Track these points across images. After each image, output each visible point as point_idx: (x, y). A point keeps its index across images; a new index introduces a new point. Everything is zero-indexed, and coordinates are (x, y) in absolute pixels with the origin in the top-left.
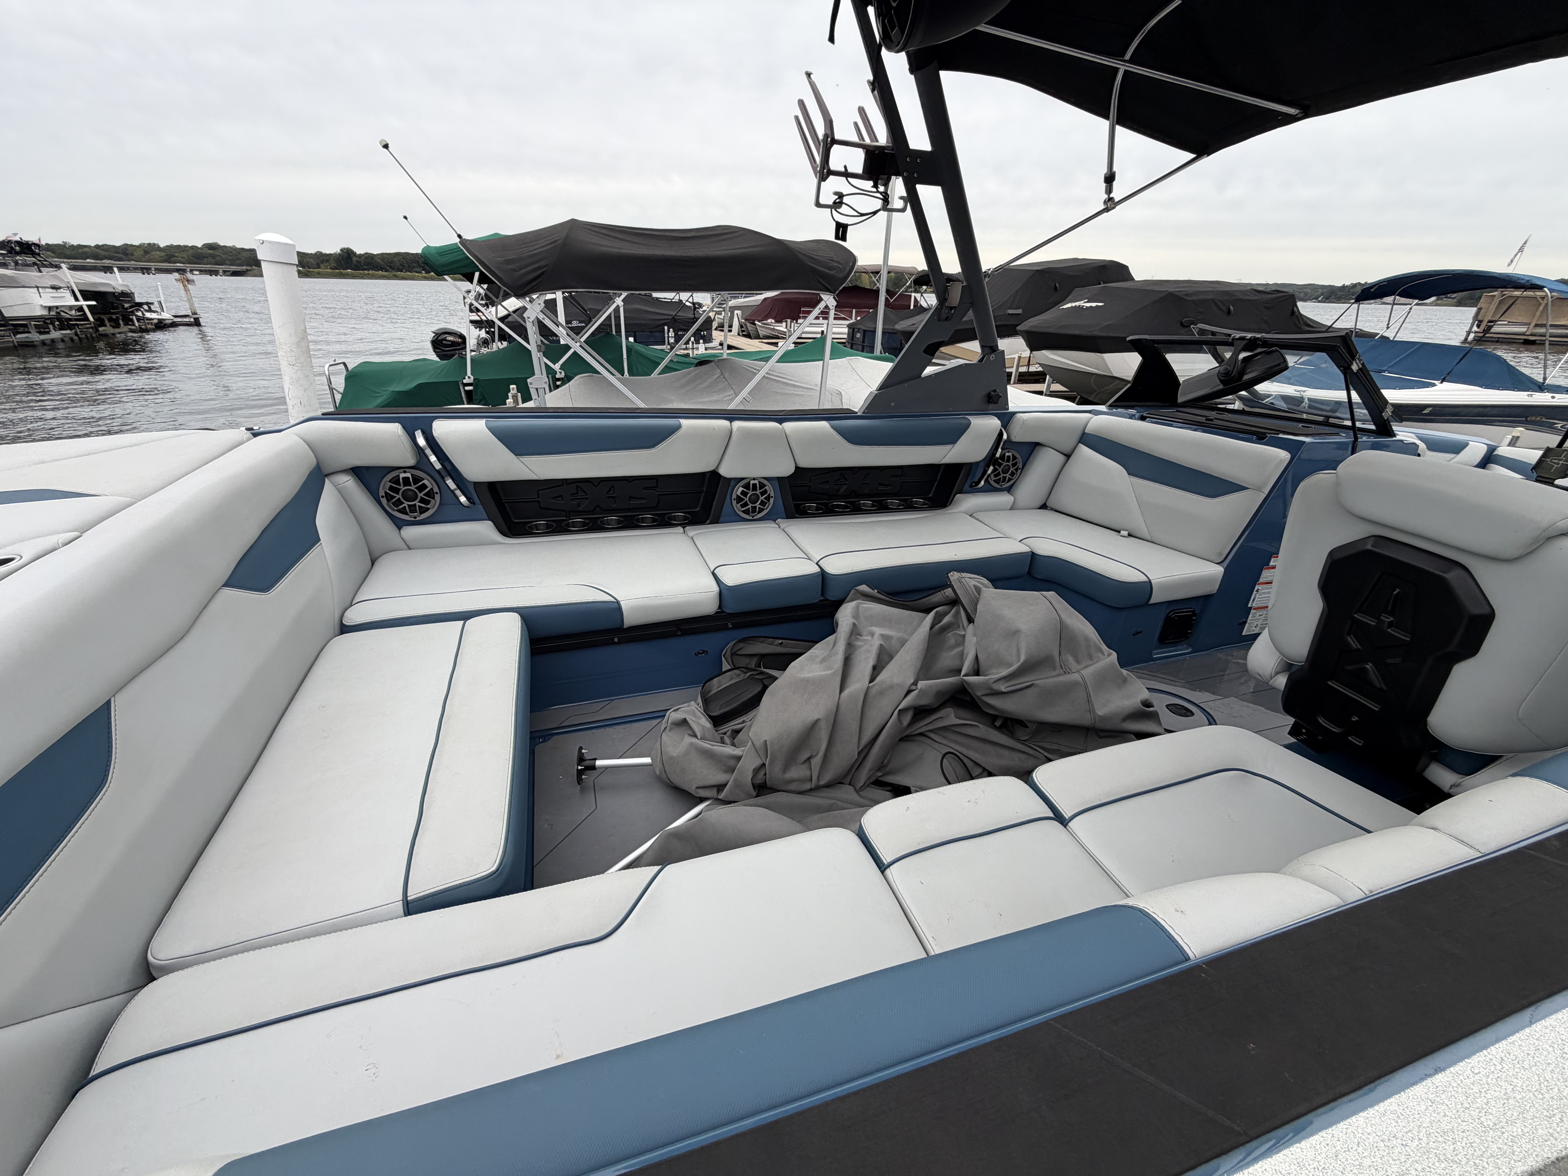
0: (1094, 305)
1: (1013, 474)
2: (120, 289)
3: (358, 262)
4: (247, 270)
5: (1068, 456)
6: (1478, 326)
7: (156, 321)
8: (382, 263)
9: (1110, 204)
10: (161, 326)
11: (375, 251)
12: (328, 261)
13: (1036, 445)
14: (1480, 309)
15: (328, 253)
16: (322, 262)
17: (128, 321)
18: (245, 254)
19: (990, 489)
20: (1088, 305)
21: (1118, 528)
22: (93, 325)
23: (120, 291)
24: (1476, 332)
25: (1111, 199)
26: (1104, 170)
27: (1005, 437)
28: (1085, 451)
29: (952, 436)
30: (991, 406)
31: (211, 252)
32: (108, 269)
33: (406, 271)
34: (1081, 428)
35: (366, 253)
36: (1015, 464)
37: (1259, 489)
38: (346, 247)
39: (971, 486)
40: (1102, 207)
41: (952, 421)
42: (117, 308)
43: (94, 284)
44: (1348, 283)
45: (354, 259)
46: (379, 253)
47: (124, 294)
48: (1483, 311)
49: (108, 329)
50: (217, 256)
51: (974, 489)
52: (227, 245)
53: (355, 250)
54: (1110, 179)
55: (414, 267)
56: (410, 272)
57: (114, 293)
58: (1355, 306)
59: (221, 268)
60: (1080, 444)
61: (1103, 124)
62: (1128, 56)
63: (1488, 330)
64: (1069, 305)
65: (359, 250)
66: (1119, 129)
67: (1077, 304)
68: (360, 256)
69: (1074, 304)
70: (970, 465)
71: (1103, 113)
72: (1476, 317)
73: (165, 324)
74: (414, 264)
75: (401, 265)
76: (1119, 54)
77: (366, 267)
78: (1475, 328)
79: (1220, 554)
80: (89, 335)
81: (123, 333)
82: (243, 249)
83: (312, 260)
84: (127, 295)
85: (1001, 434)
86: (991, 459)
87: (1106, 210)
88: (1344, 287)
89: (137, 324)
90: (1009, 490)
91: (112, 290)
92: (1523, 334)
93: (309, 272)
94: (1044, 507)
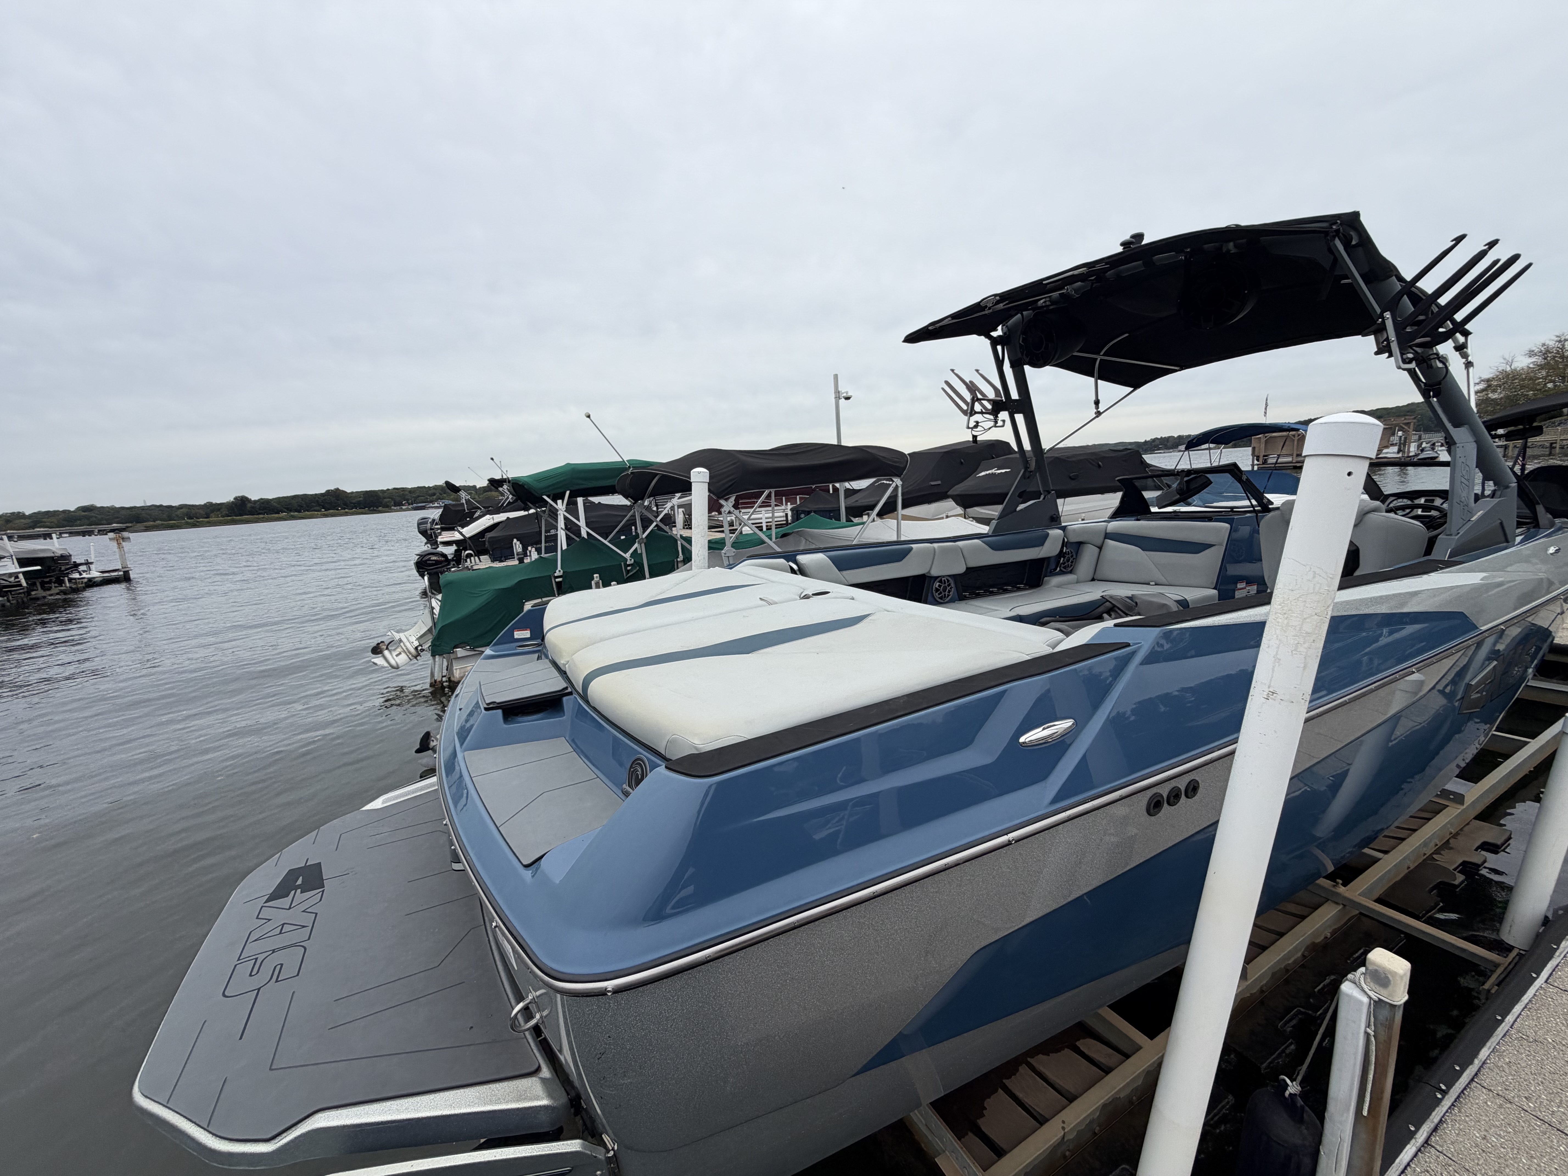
0: (1003, 471)
1: (1072, 562)
2: (59, 553)
3: (252, 507)
4: (128, 527)
5: (1100, 548)
6: (1258, 460)
7: (86, 580)
8: (278, 506)
9: (1098, 414)
10: (92, 584)
11: (270, 496)
12: (219, 510)
13: (1080, 543)
14: (1254, 449)
15: (218, 502)
16: (212, 511)
17: (61, 582)
18: (124, 512)
19: (1062, 573)
20: (999, 471)
21: (1147, 582)
22: (25, 590)
23: (59, 555)
24: (1258, 465)
25: (1099, 412)
26: (1094, 398)
27: (1066, 540)
28: (1110, 542)
29: (1041, 541)
30: (1053, 523)
31: (83, 513)
32: (47, 536)
33: (304, 511)
34: (1104, 530)
35: (262, 499)
36: (1072, 556)
37: (1221, 544)
38: (240, 495)
39: (1051, 572)
40: (1095, 416)
41: (1037, 533)
42: (54, 571)
43: (35, 551)
44: (1148, 439)
45: (249, 505)
46: (274, 497)
47: (62, 557)
48: (1256, 449)
49: (39, 593)
50: (92, 517)
51: (1053, 573)
52: (105, 505)
53: (249, 497)
54: (1097, 403)
55: (313, 506)
56: (308, 511)
57: (52, 558)
58: (1186, 453)
59: (96, 528)
60: (1106, 540)
61: (1091, 380)
62: (1102, 354)
63: (1265, 462)
64: (983, 474)
65: (254, 497)
66: (1099, 381)
67: (990, 472)
68: (255, 502)
69: (988, 472)
70: (1048, 558)
71: (1092, 375)
72: (1253, 454)
73: (95, 582)
74: (313, 504)
75: (299, 506)
76: (1098, 353)
77: (261, 511)
78: (1256, 462)
79: (1212, 583)
80: (20, 600)
81: (53, 594)
82: (123, 508)
83: (201, 511)
84: (66, 558)
85: (1064, 539)
86: (1061, 554)
87: (1097, 417)
88: (1146, 442)
89: (68, 585)
90: (1071, 572)
91: (52, 555)
92: (1291, 462)
93: (198, 522)
94: (1093, 580)
